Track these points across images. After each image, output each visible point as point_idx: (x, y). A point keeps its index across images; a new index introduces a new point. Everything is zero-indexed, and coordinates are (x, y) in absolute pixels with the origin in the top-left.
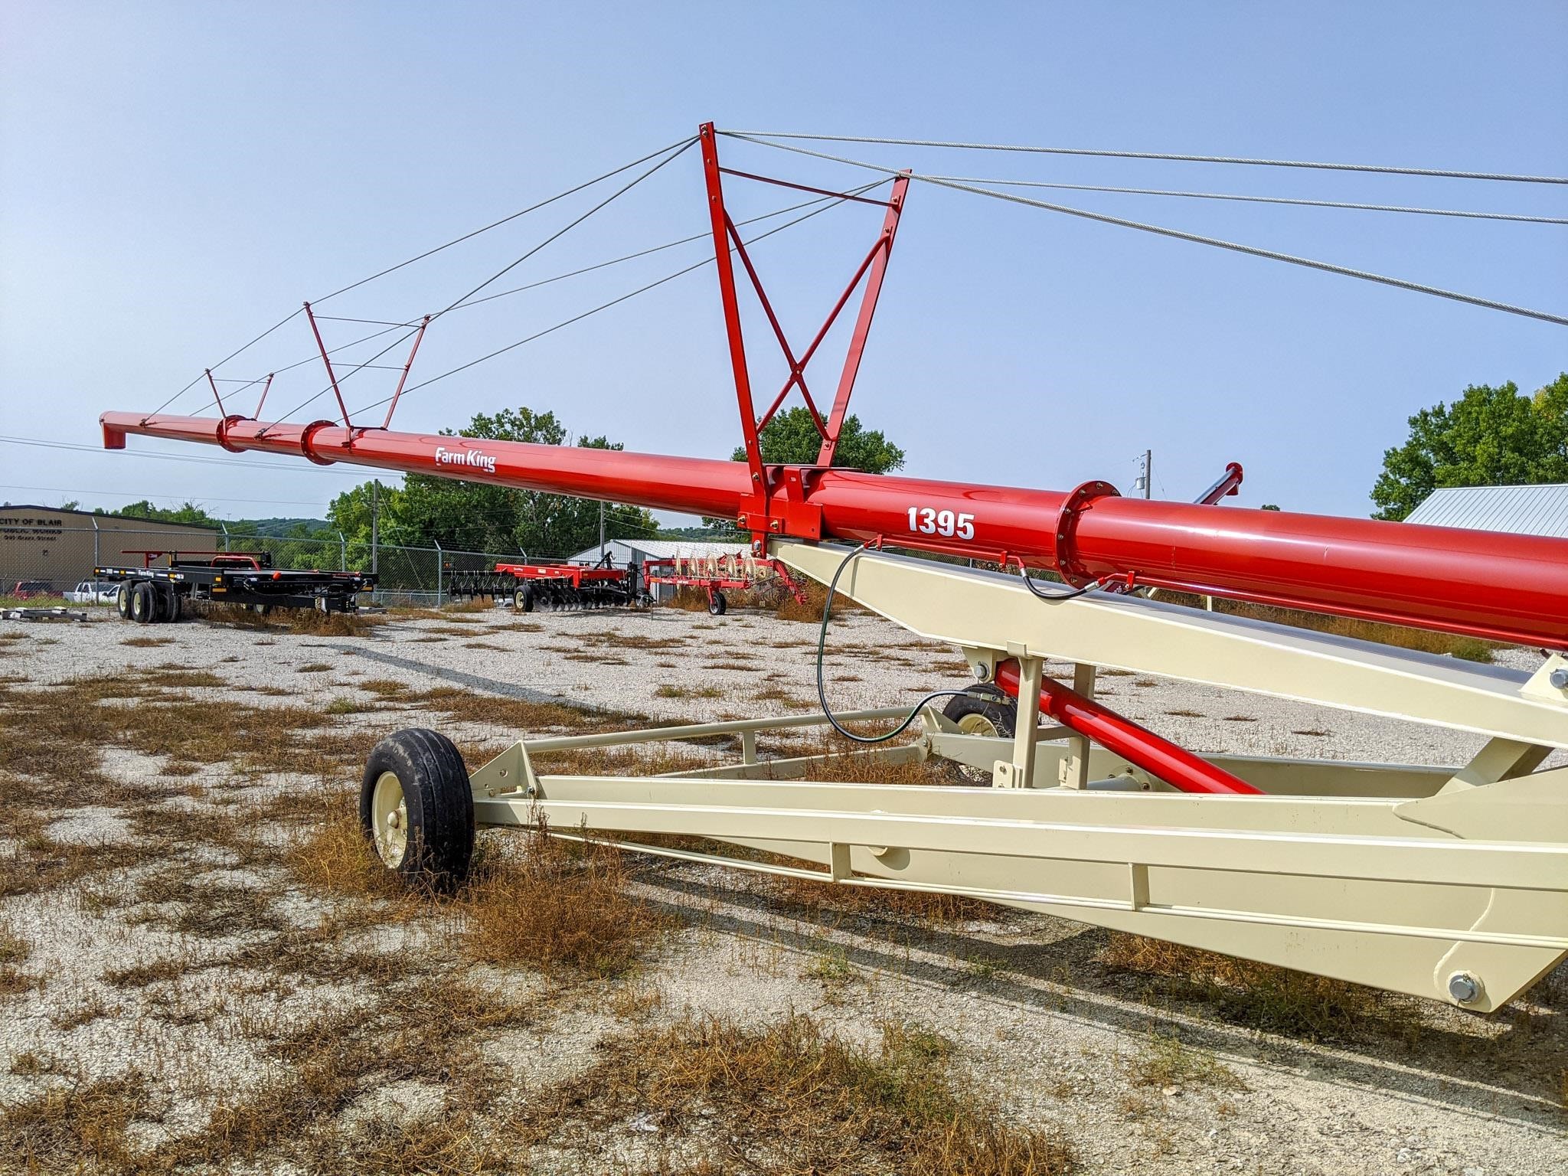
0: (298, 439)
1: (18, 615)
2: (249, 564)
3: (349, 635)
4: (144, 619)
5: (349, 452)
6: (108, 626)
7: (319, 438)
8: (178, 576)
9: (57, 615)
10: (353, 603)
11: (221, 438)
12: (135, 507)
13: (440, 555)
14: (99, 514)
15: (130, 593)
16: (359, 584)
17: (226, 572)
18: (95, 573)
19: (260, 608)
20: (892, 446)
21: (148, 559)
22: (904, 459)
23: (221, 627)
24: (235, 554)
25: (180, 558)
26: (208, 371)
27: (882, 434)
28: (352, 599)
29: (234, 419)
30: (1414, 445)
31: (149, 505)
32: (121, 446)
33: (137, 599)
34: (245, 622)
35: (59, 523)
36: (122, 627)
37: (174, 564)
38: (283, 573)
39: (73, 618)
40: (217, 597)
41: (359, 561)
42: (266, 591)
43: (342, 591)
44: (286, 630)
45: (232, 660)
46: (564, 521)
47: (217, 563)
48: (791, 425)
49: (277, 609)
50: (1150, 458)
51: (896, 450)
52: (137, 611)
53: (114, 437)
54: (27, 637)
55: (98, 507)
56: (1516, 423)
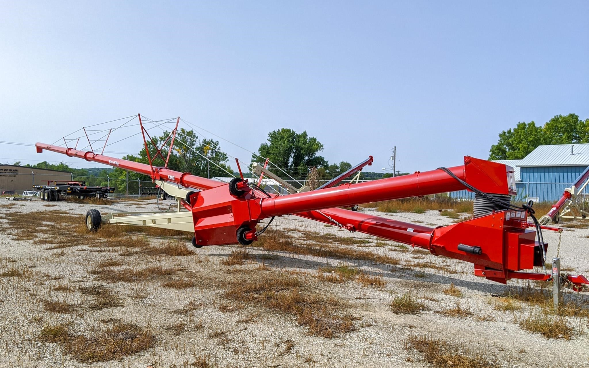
0: (84, 155)
1: (12, 199)
2: (78, 185)
3: (105, 204)
4: (48, 200)
5: (94, 159)
6: (38, 202)
7: (88, 155)
8: (58, 188)
9: (23, 199)
10: (106, 196)
11: (67, 153)
12: (42, 163)
13: (139, 182)
14: (28, 167)
15: (44, 193)
16: (109, 190)
17: (71, 187)
18: (33, 187)
19: (82, 197)
20: (319, 143)
21: (49, 183)
22: (323, 147)
23: (70, 202)
24: (74, 182)
25: (58, 183)
26: (63, 137)
27: (316, 138)
28: (106, 195)
29: (70, 149)
30: (501, 144)
31: (47, 163)
32: (41, 152)
33: (46, 194)
34: (76, 201)
35: (17, 170)
36: (42, 202)
37: (57, 185)
38: (87, 187)
39: (28, 200)
40: (69, 194)
41: (123, 184)
42: (82, 192)
43: (104, 192)
44: (88, 203)
45: (72, 209)
46: (197, 170)
47: (69, 184)
48: (282, 135)
49: (87, 198)
50: (395, 149)
51: (320, 144)
52: (46, 198)
53: (39, 150)
54: (16, 204)
55: (28, 164)
56: (533, 136)
